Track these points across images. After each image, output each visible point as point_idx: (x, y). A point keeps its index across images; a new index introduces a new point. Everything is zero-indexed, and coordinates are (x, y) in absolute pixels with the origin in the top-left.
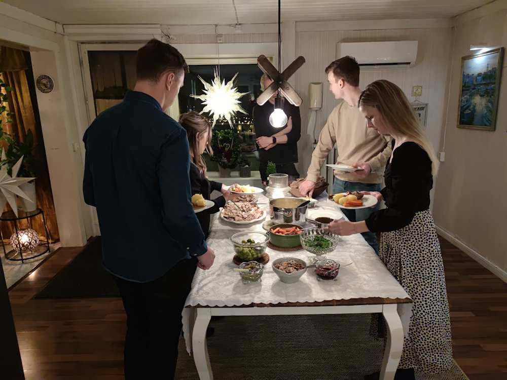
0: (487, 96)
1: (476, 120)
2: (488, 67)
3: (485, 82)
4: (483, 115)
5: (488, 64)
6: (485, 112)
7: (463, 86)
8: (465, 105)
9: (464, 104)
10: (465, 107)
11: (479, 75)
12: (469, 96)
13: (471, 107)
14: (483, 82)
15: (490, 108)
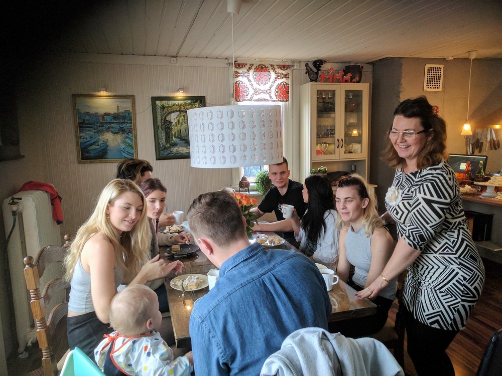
0: (123, 133)
1: (110, 154)
2: (118, 109)
3: (117, 121)
4: (120, 149)
5: (118, 106)
6: (123, 146)
7: (80, 123)
8: (89, 141)
9: (85, 140)
10: (88, 143)
11: (107, 114)
12: (95, 133)
13: (100, 143)
14: (115, 121)
15: (128, 143)
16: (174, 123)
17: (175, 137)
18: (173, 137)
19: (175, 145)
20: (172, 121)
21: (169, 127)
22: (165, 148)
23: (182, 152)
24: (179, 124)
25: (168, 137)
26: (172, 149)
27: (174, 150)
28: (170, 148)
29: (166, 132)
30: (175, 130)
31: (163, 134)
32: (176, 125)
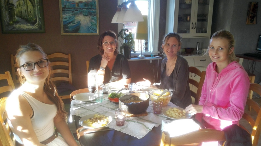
16: (16, 5)
17: (17, 16)
18: (16, 16)
19: (17, 22)
20: (14, 4)
21: (12, 9)
22: (9, 25)
23: (23, 28)
24: (20, 6)
25: (11, 16)
26: (15, 25)
27: (17, 26)
28: (13, 24)
29: (9, 12)
30: (16, 11)
31: (7, 14)
32: (18, 7)
